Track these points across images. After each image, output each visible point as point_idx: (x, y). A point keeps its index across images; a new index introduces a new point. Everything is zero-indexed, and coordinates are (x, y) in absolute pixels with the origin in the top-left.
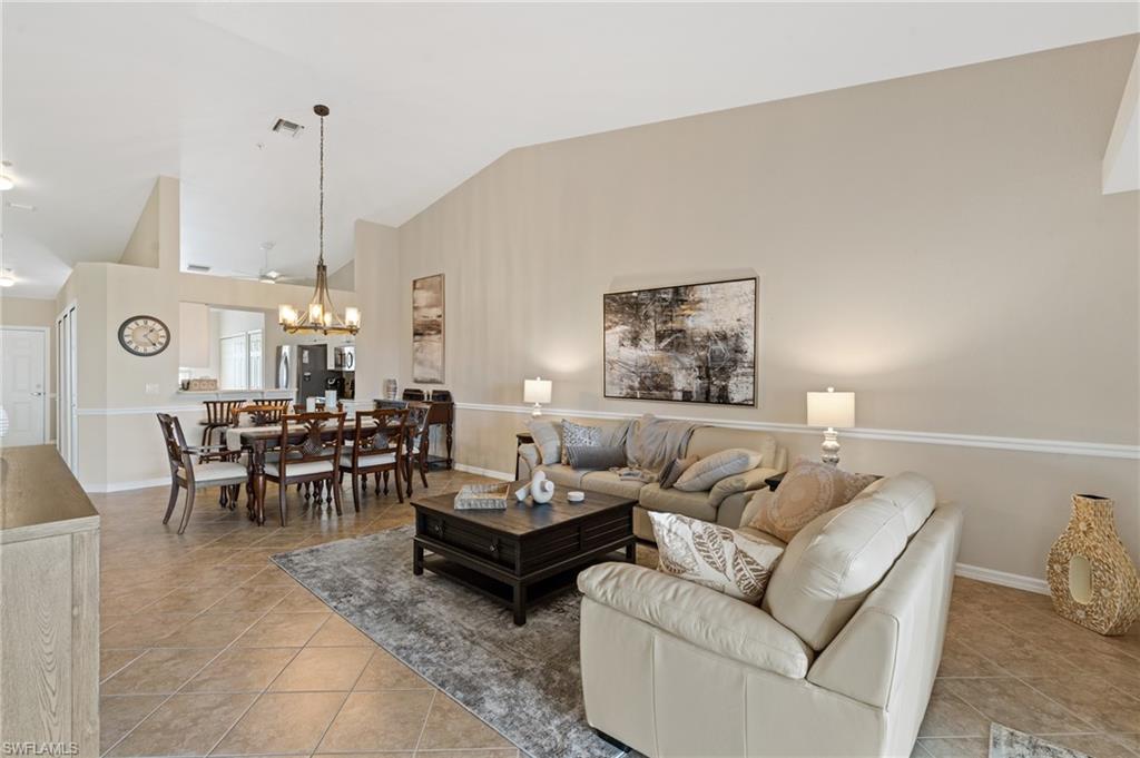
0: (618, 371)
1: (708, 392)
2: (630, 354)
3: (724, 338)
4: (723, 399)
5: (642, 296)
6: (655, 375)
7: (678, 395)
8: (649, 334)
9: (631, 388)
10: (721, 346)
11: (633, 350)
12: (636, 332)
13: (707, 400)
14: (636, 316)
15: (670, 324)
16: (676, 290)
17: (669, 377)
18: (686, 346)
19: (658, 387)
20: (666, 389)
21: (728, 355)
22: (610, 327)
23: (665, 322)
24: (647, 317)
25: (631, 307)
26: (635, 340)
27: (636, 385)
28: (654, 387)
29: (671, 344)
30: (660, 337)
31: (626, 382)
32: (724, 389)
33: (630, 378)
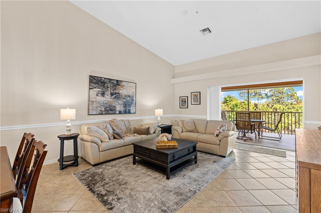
0: (95, 105)
1: (126, 111)
2: (100, 99)
3: (130, 97)
4: (129, 113)
5: (106, 80)
6: (110, 106)
7: (118, 112)
8: (108, 93)
9: (101, 111)
10: (129, 99)
11: (102, 98)
12: (103, 92)
13: (125, 113)
14: (104, 86)
15: (115, 91)
16: (117, 81)
17: (115, 107)
18: (120, 98)
19: (111, 110)
20: (114, 111)
21: (130, 101)
22: (92, 88)
23: (114, 90)
24: (108, 87)
25: (102, 83)
26: (103, 94)
27: (103, 109)
28: (109, 110)
29: (115, 97)
30: (112, 94)
31: (99, 109)
32: (129, 110)
33: (100, 107)
